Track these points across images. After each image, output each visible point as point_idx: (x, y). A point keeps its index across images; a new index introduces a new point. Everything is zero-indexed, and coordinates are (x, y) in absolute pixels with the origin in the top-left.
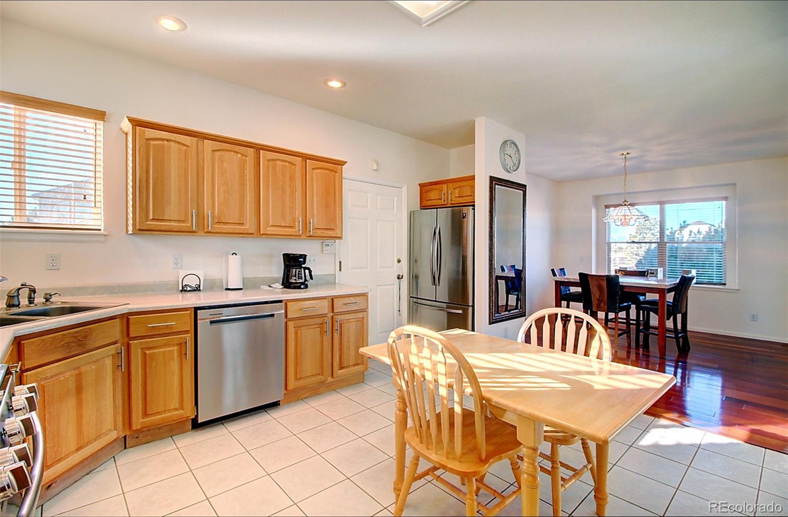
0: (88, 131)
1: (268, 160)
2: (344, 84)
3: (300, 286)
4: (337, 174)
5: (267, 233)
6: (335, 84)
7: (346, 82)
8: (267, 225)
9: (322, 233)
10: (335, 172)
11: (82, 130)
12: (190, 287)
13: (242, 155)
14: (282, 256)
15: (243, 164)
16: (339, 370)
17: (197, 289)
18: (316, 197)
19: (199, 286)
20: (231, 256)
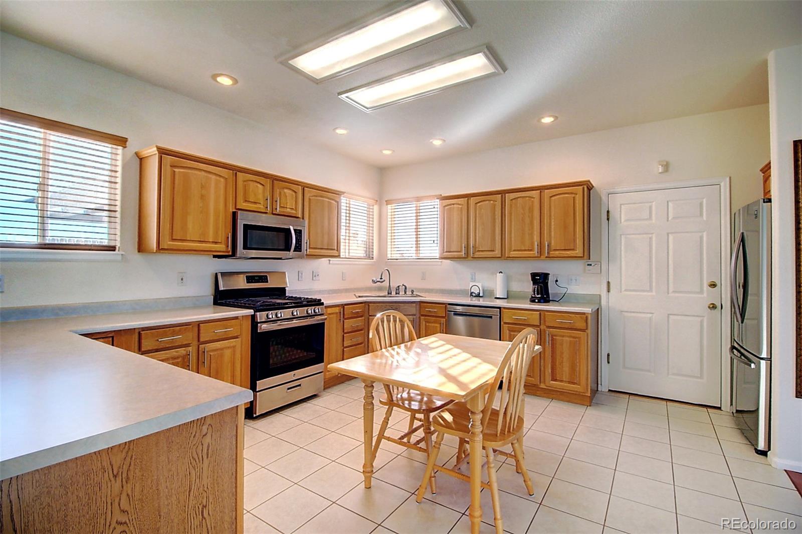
0: (436, 206)
1: (511, 200)
2: (556, 118)
3: (535, 300)
4: (577, 196)
5: (511, 256)
6: (547, 120)
7: (557, 115)
8: (510, 250)
9: (559, 253)
10: (574, 194)
11: (433, 207)
12: (475, 293)
13: (494, 201)
14: (530, 275)
15: (494, 207)
16: (552, 380)
17: (478, 296)
18: (554, 222)
19: (479, 293)
20: (498, 274)
